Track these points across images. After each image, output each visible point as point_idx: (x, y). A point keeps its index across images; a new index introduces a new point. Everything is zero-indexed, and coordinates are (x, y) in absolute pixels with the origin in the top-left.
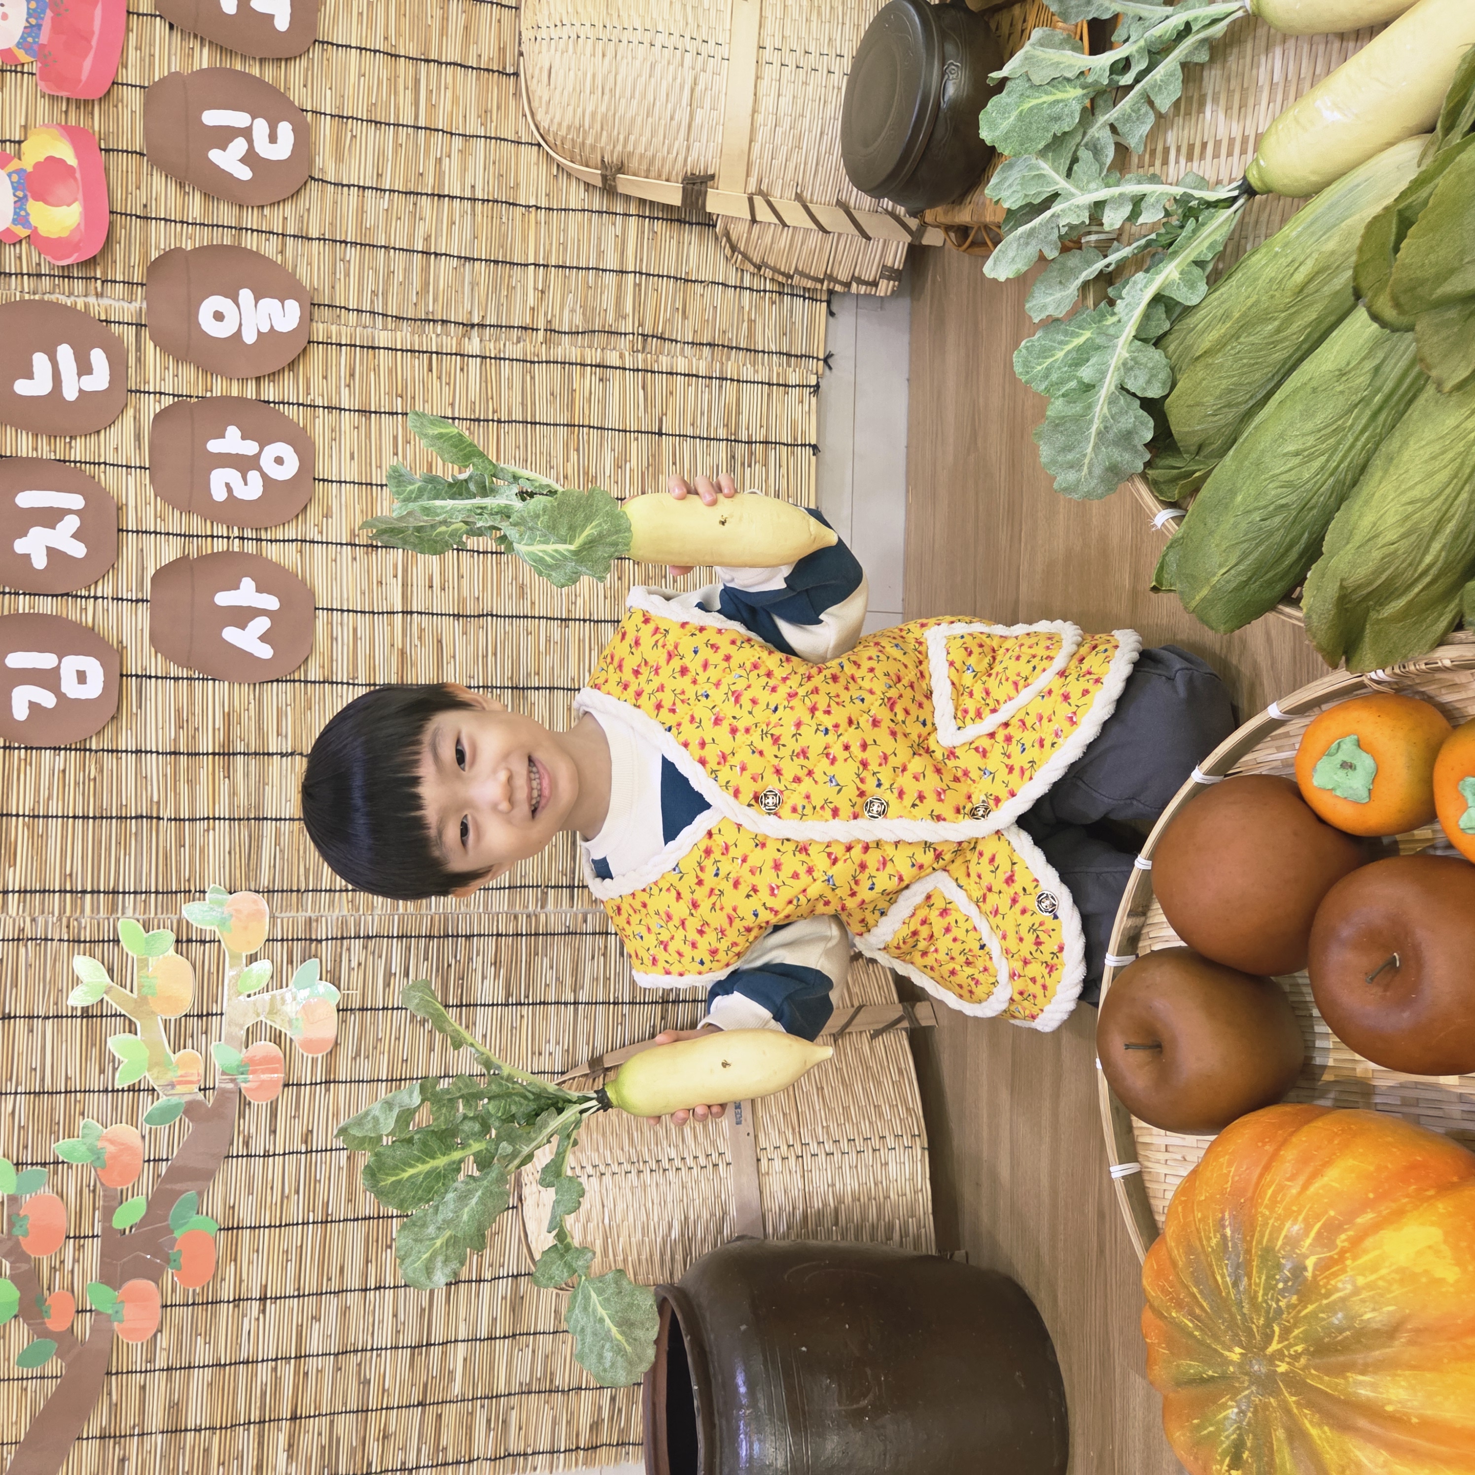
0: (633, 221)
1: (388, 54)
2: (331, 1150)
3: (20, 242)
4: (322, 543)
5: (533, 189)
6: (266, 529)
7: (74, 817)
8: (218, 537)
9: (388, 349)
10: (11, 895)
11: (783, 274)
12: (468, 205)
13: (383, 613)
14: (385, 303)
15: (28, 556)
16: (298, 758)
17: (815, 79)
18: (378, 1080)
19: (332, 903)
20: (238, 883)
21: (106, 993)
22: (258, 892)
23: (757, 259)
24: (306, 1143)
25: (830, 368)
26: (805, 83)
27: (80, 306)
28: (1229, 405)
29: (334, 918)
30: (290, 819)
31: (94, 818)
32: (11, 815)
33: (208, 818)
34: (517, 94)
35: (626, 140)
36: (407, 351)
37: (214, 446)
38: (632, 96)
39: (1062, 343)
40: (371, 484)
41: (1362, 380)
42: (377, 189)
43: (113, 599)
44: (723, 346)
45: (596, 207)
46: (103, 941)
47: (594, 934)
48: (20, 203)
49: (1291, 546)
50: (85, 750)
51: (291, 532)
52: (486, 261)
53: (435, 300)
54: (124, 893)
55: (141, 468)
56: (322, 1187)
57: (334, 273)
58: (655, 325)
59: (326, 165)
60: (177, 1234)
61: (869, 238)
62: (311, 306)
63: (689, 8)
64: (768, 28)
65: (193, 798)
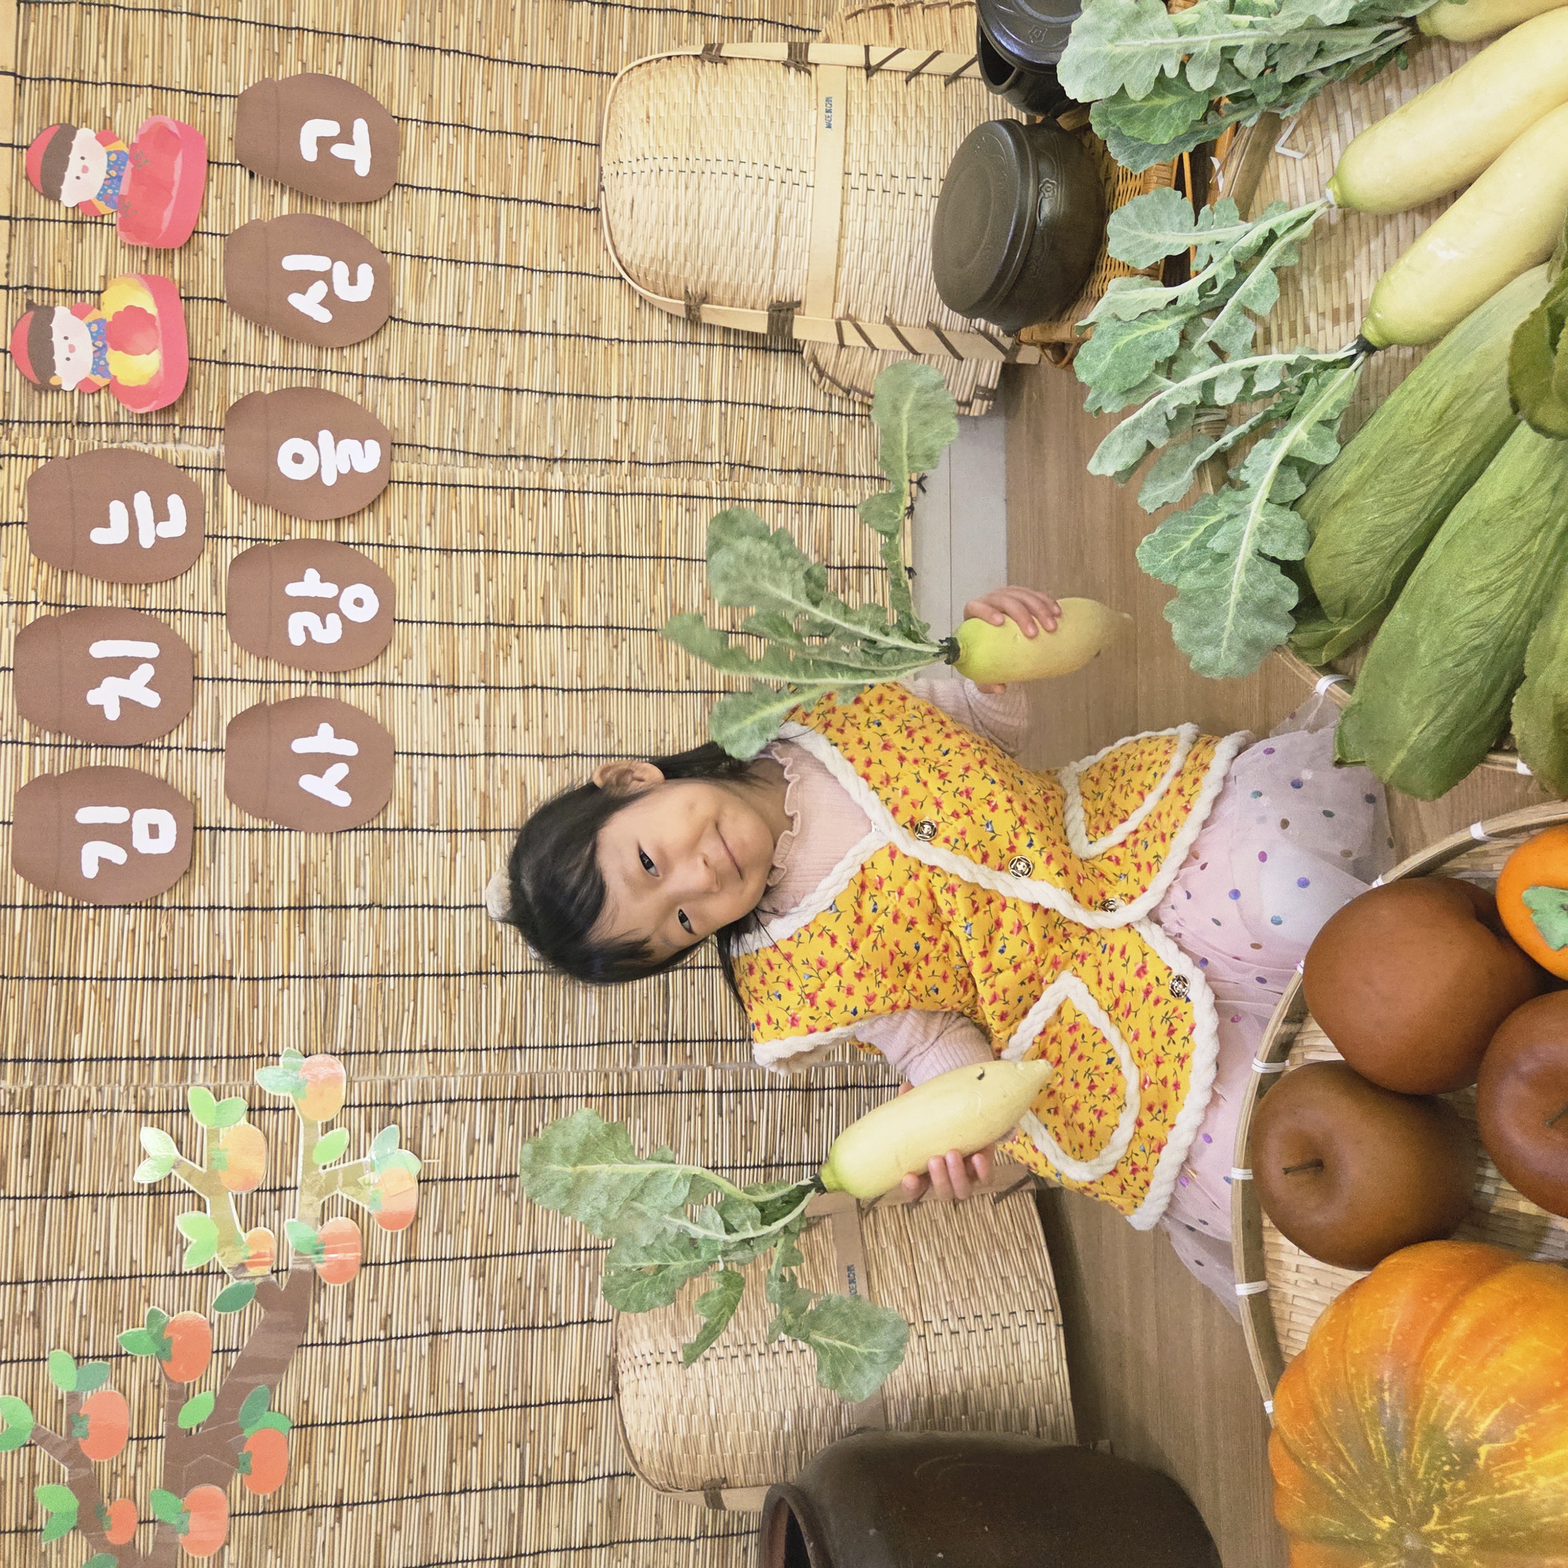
0: (717, 351)
1: (468, 194)
2: (412, 1336)
3: (99, 391)
4: (402, 685)
5: (615, 323)
6: (345, 673)
7: (144, 979)
8: (295, 682)
9: (470, 486)
10: (76, 1063)
12: (549, 340)
13: (465, 756)
14: (467, 440)
15: (101, 708)
16: (376, 910)
17: (902, 203)
18: (461, 1258)
19: (411, 1064)
20: (313, 1045)
21: (174, 1167)
22: (335, 1054)
23: (845, 383)
24: (385, 1329)
25: (924, 492)
26: (892, 207)
27: (158, 452)
29: (415, 1080)
30: (368, 976)
31: (164, 979)
32: (78, 978)
33: (283, 977)
34: (598, 228)
35: (711, 270)
36: (489, 487)
37: (293, 590)
38: (716, 226)
40: (453, 624)
42: (457, 327)
43: (187, 749)
44: (813, 472)
45: (680, 338)
46: (172, 1111)
47: (690, 1092)
50: (156, 907)
51: (370, 676)
52: (568, 395)
53: (517, 435)
54: (194, 1058)
55: (217, 613)
56: (402, 1379)
57: (415, 412)
58: (743, 452)
59: (406, 304)
60: (247, 1433)
61: (961, 359)
62: (392, 446)
63: (773, 138)
64: (853, 154)
65: (267, 956)
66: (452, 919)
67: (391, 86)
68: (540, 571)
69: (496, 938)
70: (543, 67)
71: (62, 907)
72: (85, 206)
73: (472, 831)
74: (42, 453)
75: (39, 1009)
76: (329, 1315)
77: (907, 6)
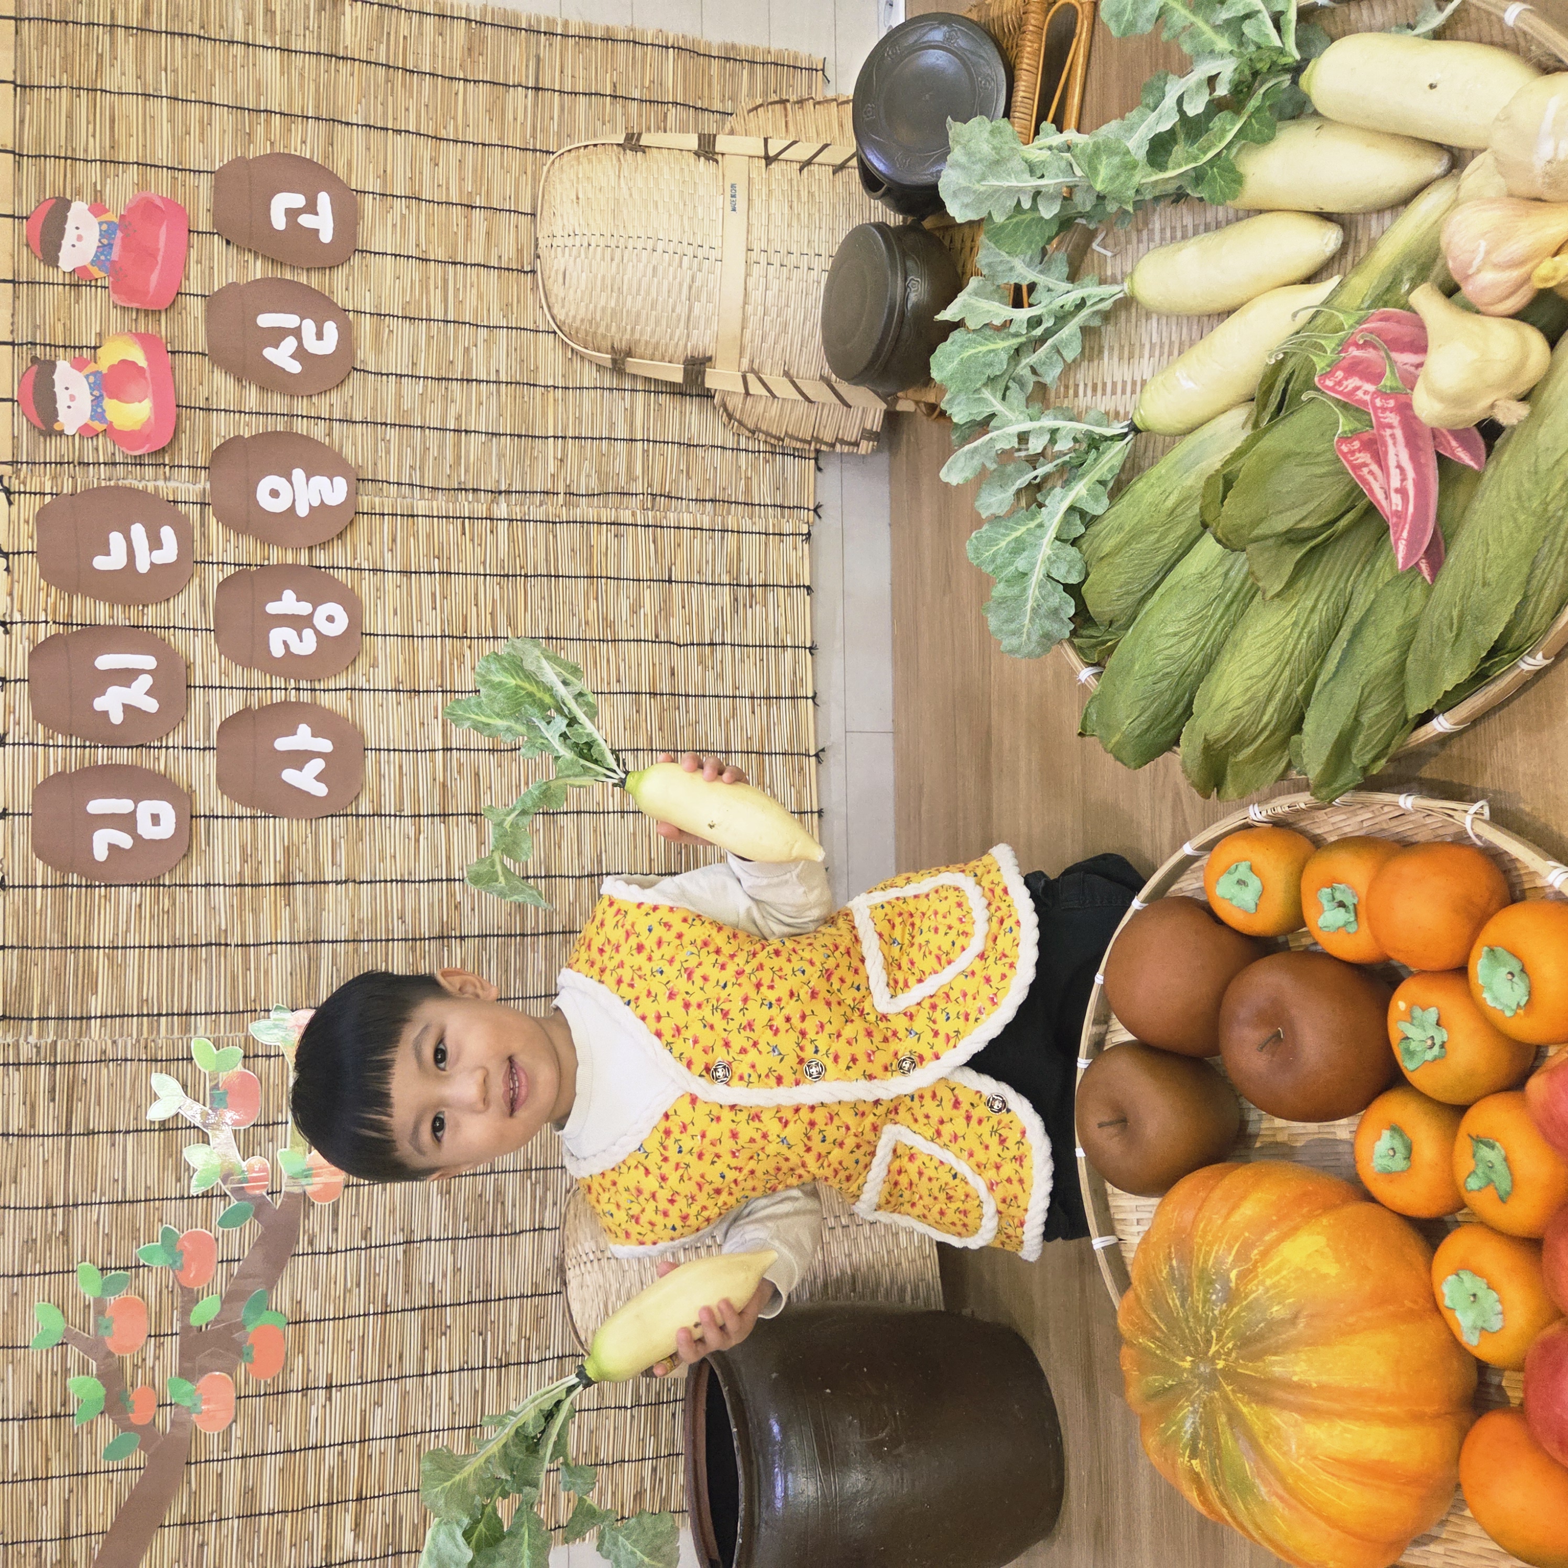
0: (640, 395)
1: (419, 259)
2: (389, 1245)
3: (97, 435)
4: (370, 690)
5: (550, 371)
6: (320, 680)
7: (150, 947)
8: (276, 689)
9: (426, 516)
10: (93, 1020)
11: (775, 437)
12: (493, 387)
13: (425, 751)
14: (422, 477)
15: (105, 714)
16: (351, 885)
17: (796, 274)
20: (299, 1002)
21: (181, 1106)
23: (751, 425)
24: (366, 1239)
25: (820, 517)
26: (789, 279)
27: (151, 489)
28: (1127, 593)
30: (345, 941)
31: (168, 947)
32: (93, 948)
33: (271, 943)
34: (534, 288)
35: (633, 330)
36: (442, 517)
37: (273, 608)
38: (638, 294)
39: (1004, 535)
40: (413, 636)
41: (1217, 582)
42: (412, 377)
43: (183, 748)
44: (724, 501)
45: (607, 384)
48: (97, 401)
49: (1176, 703)
50: (159, 885)
51: (342, 682)
52: (511, 435)
53: (466, 472)
54: (196, 1014)
55: (206, 630)
56: (381, 1282)
57: (376, 451)
58: (663, 484)
59: (366, 355)
60: (250, 1329)
61: (850, 407)
62: (357, 481)
63: (685, 218)
64: (755, 233)
65: (257, 926)
66: (417, 891)
67: (350, 163)
68: (490, 589)
69: (456, 907)
70: (484, 145)
71: (77, 886)
72: (81, 271)
73: (433, 815)
74: (48, 490)
75: (59, 974)
76: (317, 1229)
77: (801, 102)
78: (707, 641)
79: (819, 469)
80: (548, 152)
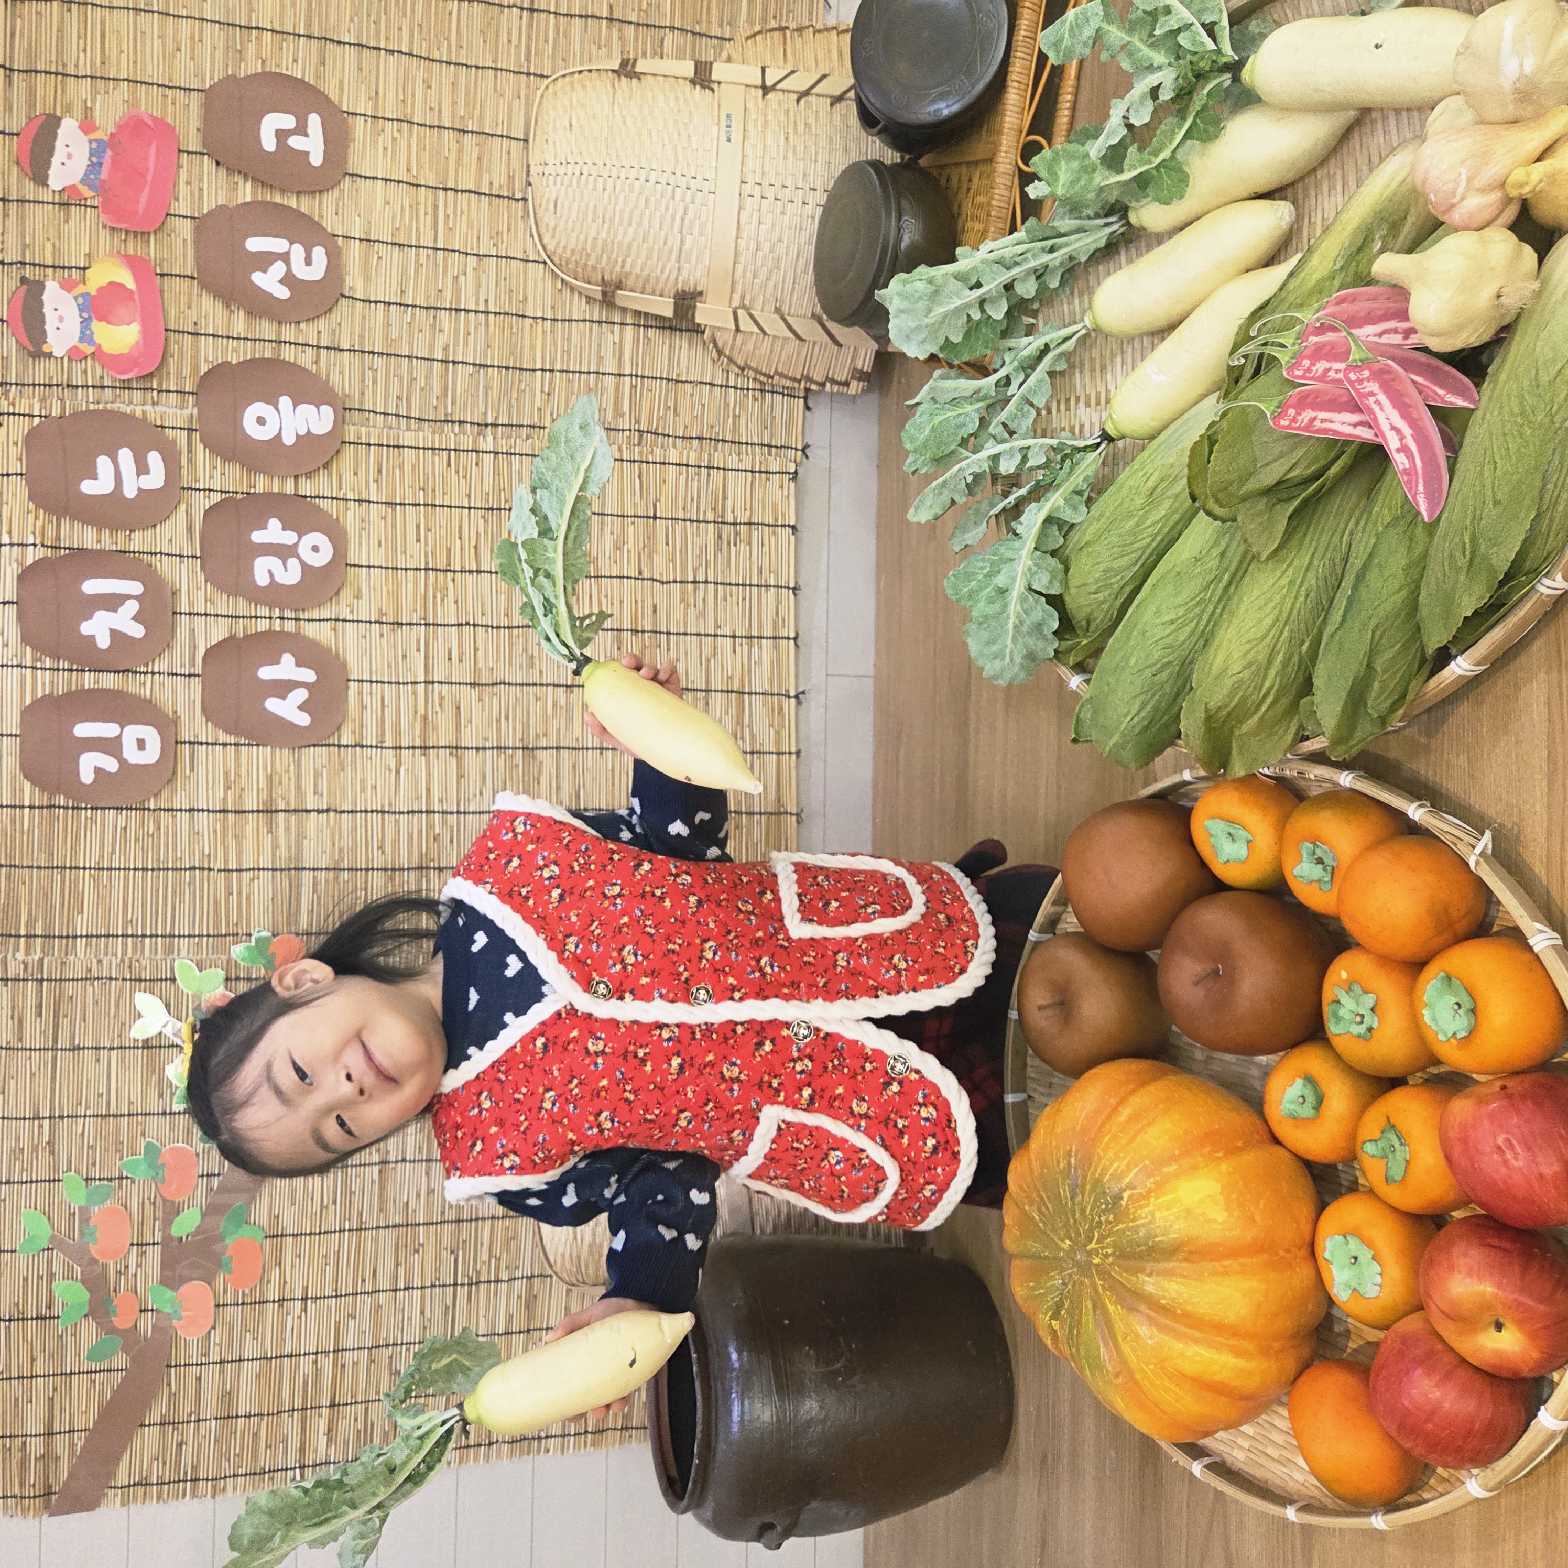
0: (629, 328)
1: (410, 184)
2: (365, 1165)
4: (353, 621)
5: (540, 303)
6: (304, 610)
7: (135, 869)
8: (261, 617)
9: (412, 447)
10: (79, 939)
11: (764, 374)
12: (481, 317)
13: (408, 683)
14: (409, 407)
15: (92, 638)
16: (332, 814)
17: (790, 208)
21: (164, 1026)
23: (741, 363)
25: (807, 458)
26: (783, 213)
27: (139, 413)
30: (326, 869)
31: (152, 870)
32: (79, 868)
33: (253, 869)
34: (525, 216)
35: (624, 262)
36: (428, 449)
37: (258, 537)
38: (630, 223)
40: (397, 568)
42: (400, 305)
43: (168, 674)
44: (711, 439)
45: (596, 317)
46: (161, 980)
50: (144, 809)
51: (326, 613)
52: (498, 367)
53: (453, 403)
55: (192, 556)
56: (356, 1199)
57: (363, 381)
58: (650, 422)
59: (354, 282)
60: (228, 1241)
61: (841, 346)
62: (343, 411)
63: (679, 149)
64: (750, 165)
65: (239, 854)
66: (397, 822)
67: (341, 83)
68: (474, 523)
69: (435, 839)
70: (477, 67)
71: (64, 807)
73: (414, 748)
74: (36, 412)
77: (800, 30)
78: (691, 579)
79: (808, 408)
80: (542, 76)
